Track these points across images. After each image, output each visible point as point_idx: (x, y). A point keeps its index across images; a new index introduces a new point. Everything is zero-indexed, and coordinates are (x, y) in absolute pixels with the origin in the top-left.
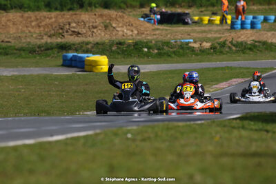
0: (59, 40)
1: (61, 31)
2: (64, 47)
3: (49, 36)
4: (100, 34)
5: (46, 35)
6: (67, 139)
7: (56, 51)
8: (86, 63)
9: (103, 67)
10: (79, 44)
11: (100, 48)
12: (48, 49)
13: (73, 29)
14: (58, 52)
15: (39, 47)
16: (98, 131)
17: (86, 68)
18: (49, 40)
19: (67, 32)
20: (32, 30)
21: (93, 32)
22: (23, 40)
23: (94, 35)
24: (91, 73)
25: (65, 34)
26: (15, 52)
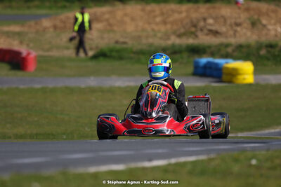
0: (191, 41)
1: (193, 29)
2: (196, 51)
3: (179, 36)
5: (174, 33)
7: (185, 55)
8: (224, 71)
9: (247, 77)
10: (216, 46)
11: (243, 53)
13: (209, 27)
14: (189, 57)
17: (224, 77)
18: (178, 41)
19: (202, 30)
20: (156, 28)
21: (236, 31)
22: (144, 41)
23: (237, 34)
24: (231, 85)
25: (199, 34)
26: (132, 55)
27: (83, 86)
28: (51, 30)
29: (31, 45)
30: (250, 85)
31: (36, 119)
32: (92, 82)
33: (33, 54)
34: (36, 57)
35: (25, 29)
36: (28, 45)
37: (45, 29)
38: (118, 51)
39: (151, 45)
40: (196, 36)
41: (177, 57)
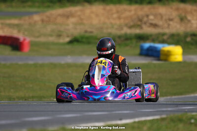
0: (137, 31)
1: (139, 23)
2: (142, 38)
3: (130, 27)
4: (176, 27)
5: (126, 25)
7: (134, 41)
8: (161, 53)
9: (177, 57)
10: (156, 35)
11: (175, 39)
13: (150, 22)
14: (137, 42)
15: (119, 37)
17: (162, 57)
18: (129, 31)
19: (145, 23)
20: (113, 22)
21: (169, 25)
22: (105, 31)
23: (170, 27)
24: (167, 62)
25: (144, 26)
27: (63, 62)
28: (40, 23)
29: (26, 33)
30: (179, 63)
31: (31, 86)
32: (69, 59)
33: (28, 39)
34: (29, 42)
35: (21, 22)
36: (24, 34)
37: (35, 22)
38: (87, 38)
39: (110, 34)
40: (142, 28)
41: (128, 42)
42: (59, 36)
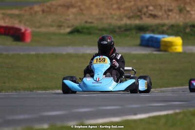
0: (137, 22)
1: (139, 14)
2: (141, 29)
3: (129, 18)
4: (175, 17)
5: (126, 16)
6: (150, 118)
7: (134, 32)
8: (162, 43)
9: (177, 47)
10: (156, 25)
11: (175, 30)
12: (127, 30)
13: (150, 12)
14: (137, 33)
15: (119, 28)
16: (177, 111)
17: (162, 48)
18: (128, 22)
19: (145, 14)
20: (113, 12)
21: (168, 15)
22: (105, 21)
23: (170, 17)
24: (167, 53)
25: (143, 16)
26: (97, 32)
27: (64, 53)
28: (41, 13)
29: (27, 23)
30: (180, 53)
31: (35, 77)
32: (70, 50)
33: (29, 30)
34: (31, 32)
35: (23, 12)
36: (25, 24)
37: (36, 12)
38: (87, 29)
39: (110, 24)
40: (141, 18)
41: (128, 33)
42: (60, 26)
